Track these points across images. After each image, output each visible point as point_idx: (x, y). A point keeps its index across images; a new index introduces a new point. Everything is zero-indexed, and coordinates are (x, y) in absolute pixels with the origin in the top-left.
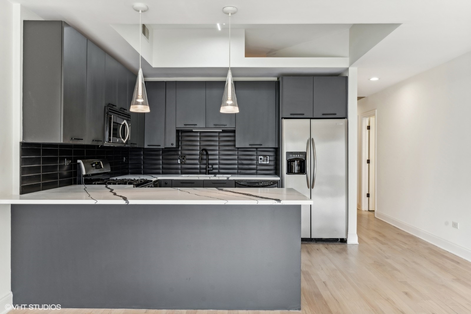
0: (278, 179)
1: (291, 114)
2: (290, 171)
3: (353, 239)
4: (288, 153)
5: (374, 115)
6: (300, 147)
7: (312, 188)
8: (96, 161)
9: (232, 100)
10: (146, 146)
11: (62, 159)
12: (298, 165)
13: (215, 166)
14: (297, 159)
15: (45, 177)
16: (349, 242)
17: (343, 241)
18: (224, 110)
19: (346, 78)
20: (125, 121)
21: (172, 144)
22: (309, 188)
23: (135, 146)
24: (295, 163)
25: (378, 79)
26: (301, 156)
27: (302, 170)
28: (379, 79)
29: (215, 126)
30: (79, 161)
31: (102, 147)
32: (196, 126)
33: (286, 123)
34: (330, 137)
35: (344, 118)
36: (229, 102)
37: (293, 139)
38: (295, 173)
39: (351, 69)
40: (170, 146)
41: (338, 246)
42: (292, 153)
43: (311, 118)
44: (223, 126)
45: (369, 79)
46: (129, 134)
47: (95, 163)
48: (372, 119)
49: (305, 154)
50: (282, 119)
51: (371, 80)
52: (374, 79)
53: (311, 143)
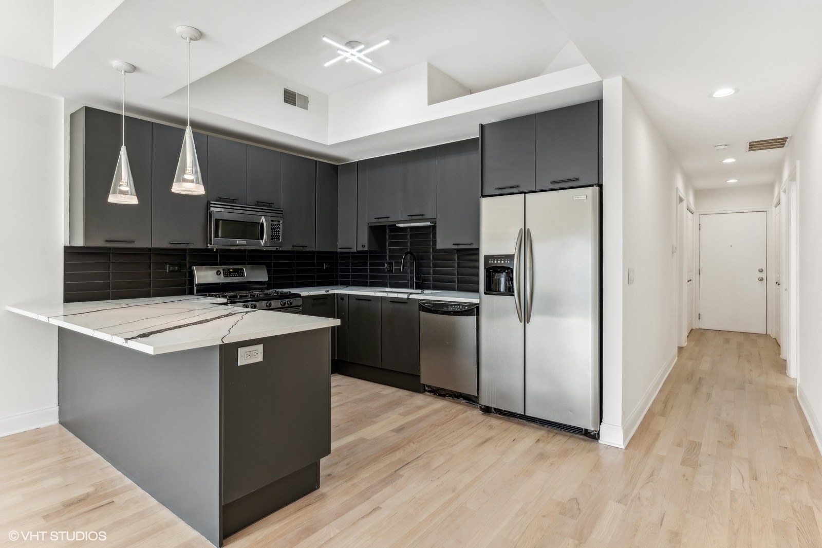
0: (478, 301)
1: (497, 189)
2: (491, 289)
4: (491, 258)
7: (528, 323)
10: (339, 250)
14: (502, 269)
16: (605, 439)
19: (600, 103)
21: (363, 246)
22: (521, 322)
24: (500, 275)
25: (733, 92)
26: (507, 262)
28: (737, 90)
29: (410, 218)
30: (192, 268)
32: (388, 220)
35: (593, 185)
39: (606, 85)
40: (360, 249)
43: (525, 193)
44: (421, 217)
45: (711, 96)
49: (513, 258)
51: (714, 96)
52: (724, 92)
53: (526, 238)
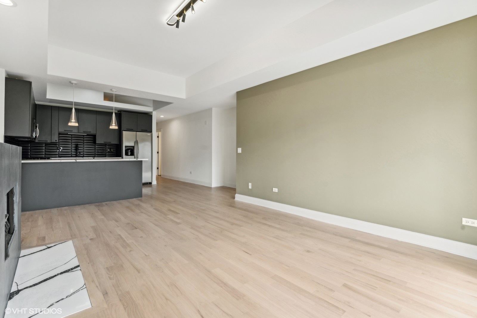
0: (121, 158)
1: (127, 129)
2: (127, 154)
3: (154, 182)
4: (126, 147)
5: (161, 131)
6: (132, 144)
9: (115, 123)
12: (130, 152)
13: (81, 153)
16: (153, 183)
17: (150, 183)
18: (111, 127)
19: (152, 116)
21: (56, 141)
25: (163, 117)
27: (132, 154)
29: (84, 132)
32: (72, 132)
33: (124, 133)
34: (143, 140)
35: (151, 132)
36: (114, 124)
37: (128, 140)
38: (129, 155)
39: (154, 112)
40: (55, 142)
41: (149, 185)
42: (128, 146)
43: (136, 132)
44: (89, 133)
45: (160, 116)
48: (160, 133)
49: (133, 147)
50: (123, 131)
53: (136, 142)
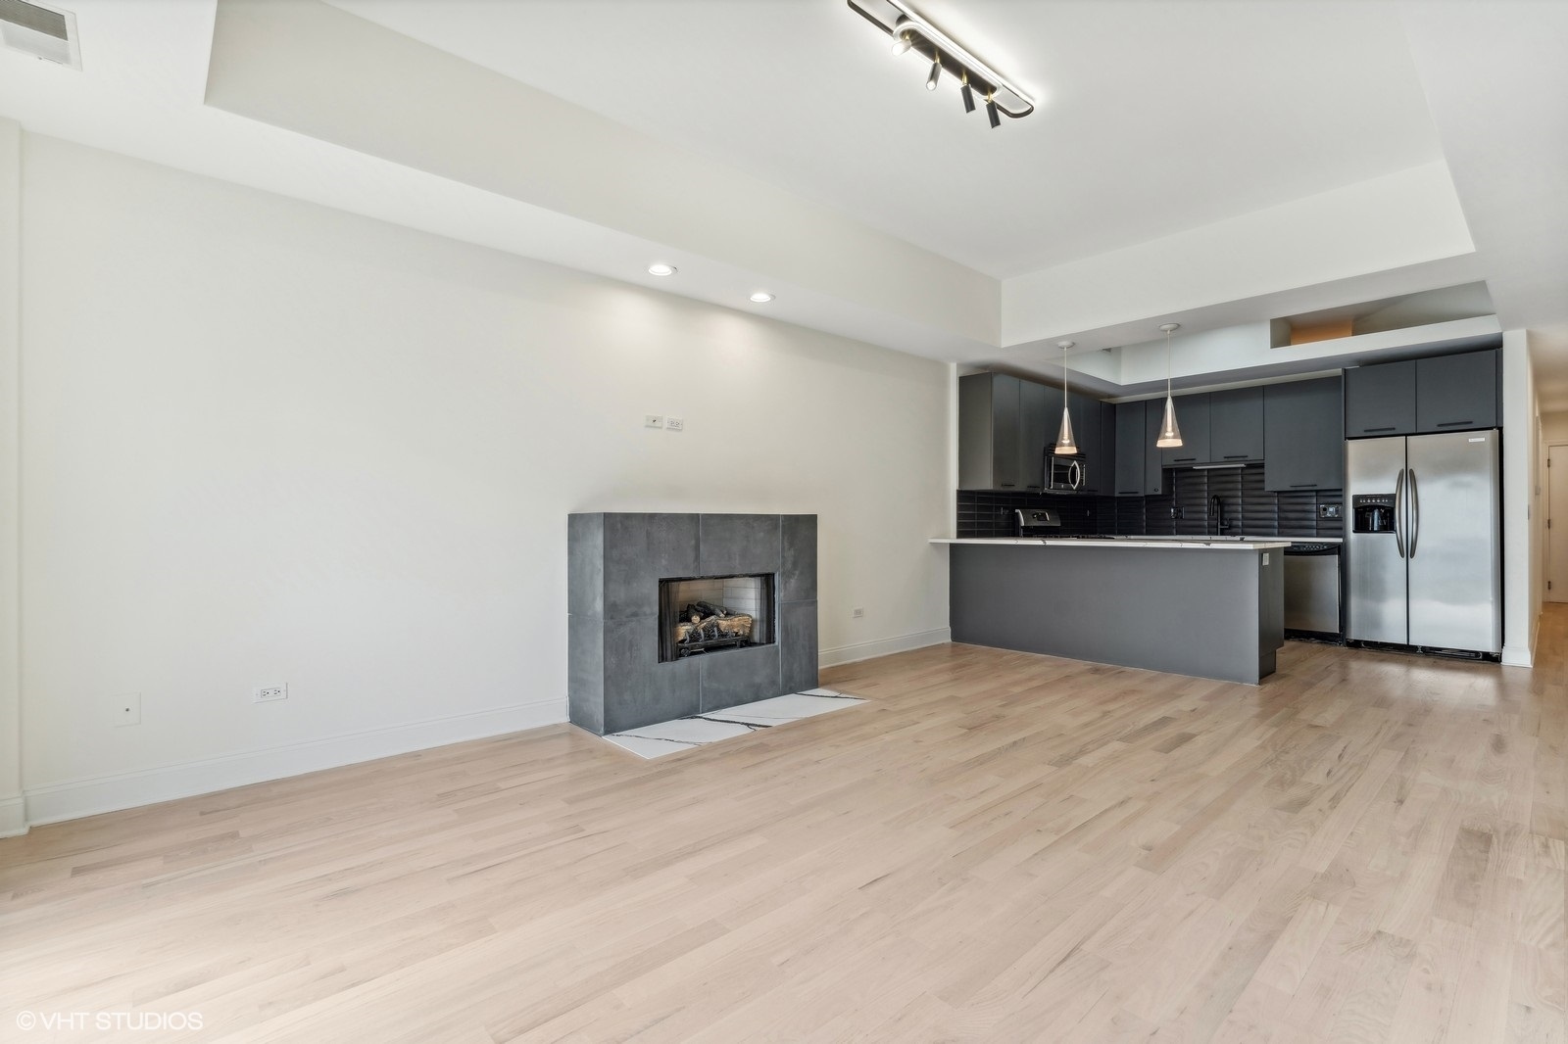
0: (1340, 540)
1: (1366, 431)
6: (1386, 486)
7: (1412, 557)
8: (1040, 512)
9: (1173, 430)
10: (1117, 495)
11: (998, 508)
12: (1380, 517)
13: (1234, 523)
14: (1379, 507)
15: (980, 525)
16: (1507, 660)
17: (1492, 657)
18: (1161, 444)
19: (1499, 352)
20: (1075, 462)
22: (1402, 556)
23: (1096, 494)
24: (1373, 514)
26: (1385, 502)
27: (1388, 525)
29: (1226, 460)
30: (1017, 511)
31: (1044, 494)
32: (1194, 462)
33: (1354, 448)
36: (1170, 433)
37: (1372, 472)
38: (1373, 531)
39: (1508, 334)
40: (1152, 493)
42: (1365, 497)
43: (1406, 435)
44: (1242, 459)
46: (1082, 475)
47: (1037, 514)
49: (1392, 497)
50: (1346, 439)
53: (1408, 478)
